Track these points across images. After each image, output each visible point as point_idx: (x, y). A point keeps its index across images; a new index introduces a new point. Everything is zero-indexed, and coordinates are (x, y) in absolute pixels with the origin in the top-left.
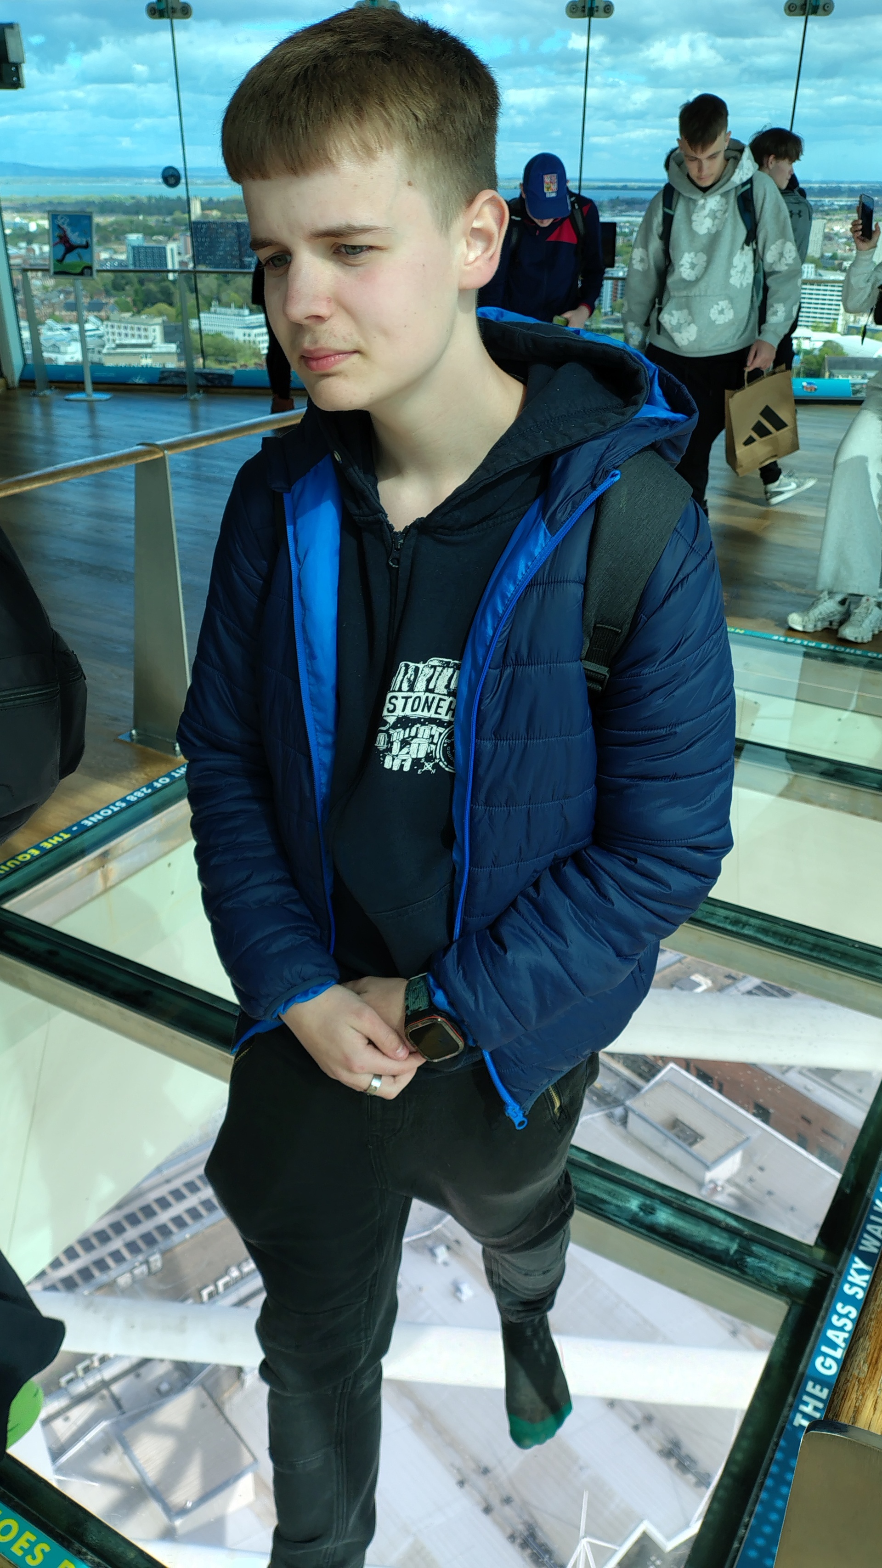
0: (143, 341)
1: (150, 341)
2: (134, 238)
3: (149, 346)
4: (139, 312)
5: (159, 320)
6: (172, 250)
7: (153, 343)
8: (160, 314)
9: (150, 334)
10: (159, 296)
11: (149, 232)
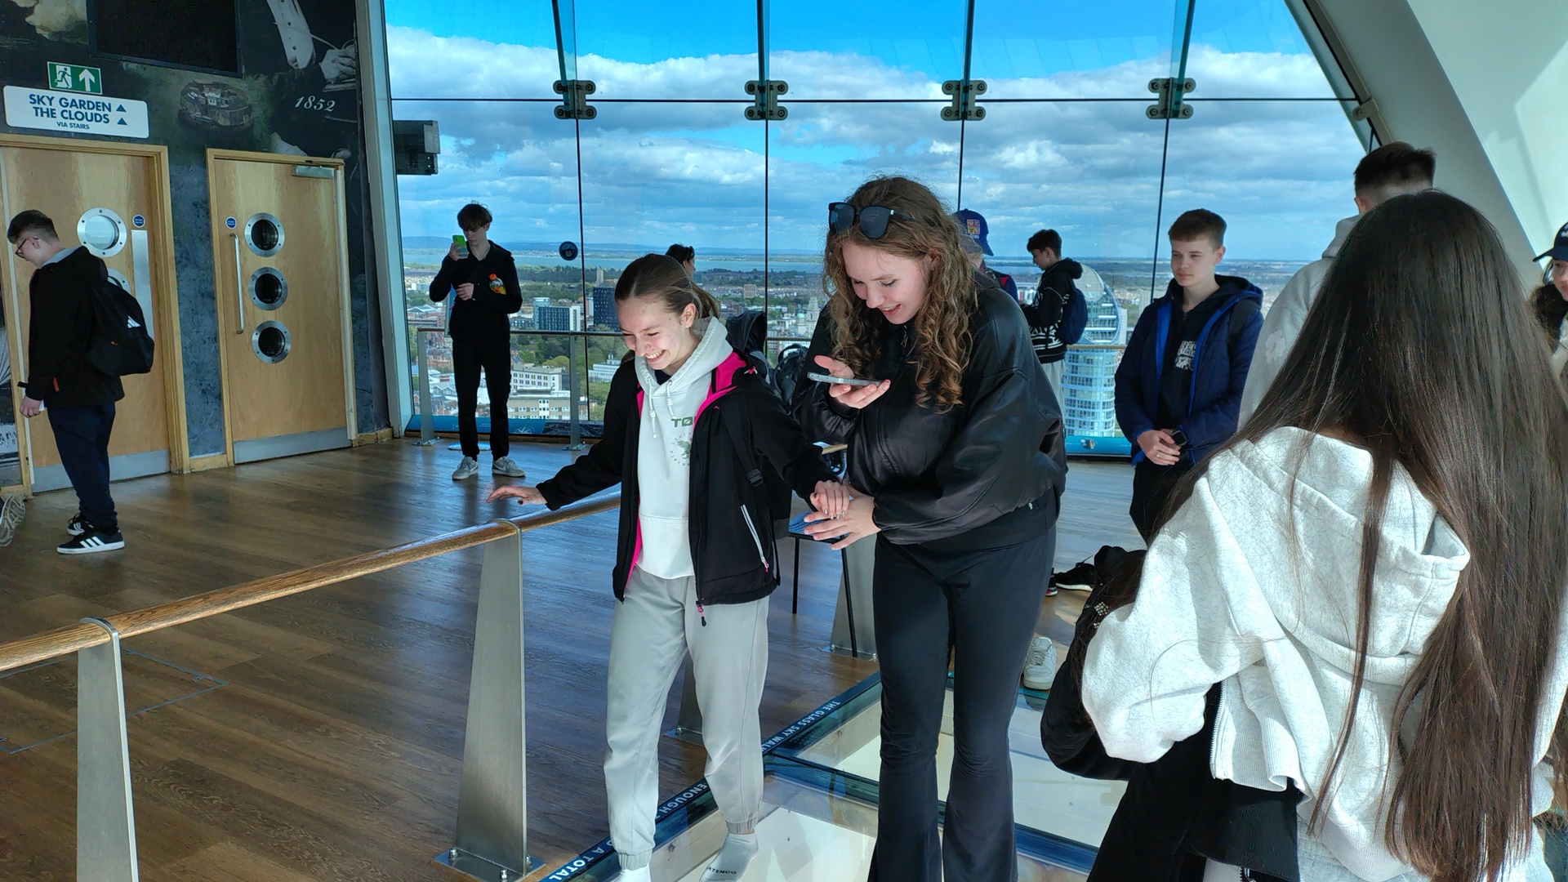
0: (543, 388)
1: (549, 388)
2: (541, 301)
3: (548, 392)
4: (541, 363)
5: (559, 370)
6: (575, 311)
7: (551, 390)
8: (560, 365)
9: (550, 382)
10: (561, 349)
11: (554, 295)
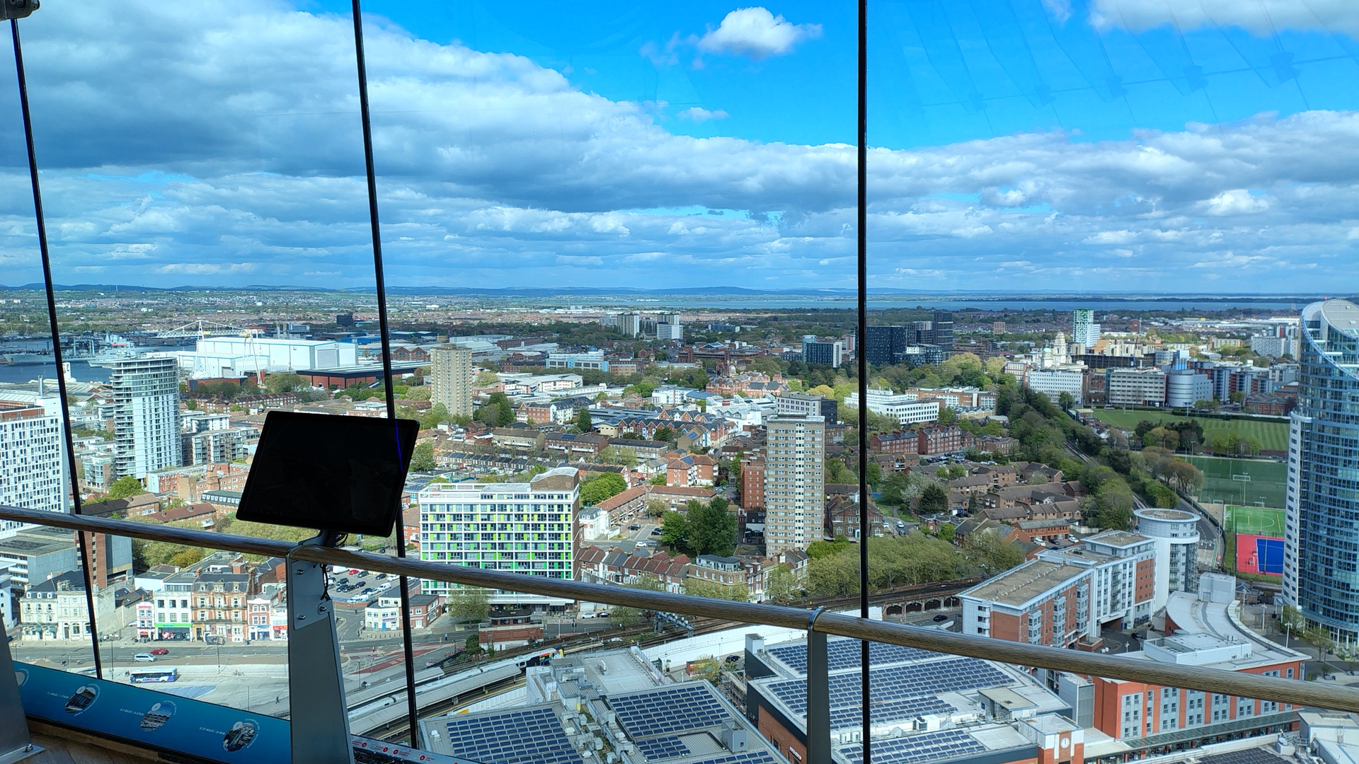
2: (809, 338)
5: (822, 397)
6: (838, 346)
8: (821, 392)
9: (810, 407)
10: (823, 379)
11: (820, 334)
